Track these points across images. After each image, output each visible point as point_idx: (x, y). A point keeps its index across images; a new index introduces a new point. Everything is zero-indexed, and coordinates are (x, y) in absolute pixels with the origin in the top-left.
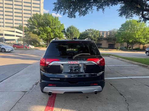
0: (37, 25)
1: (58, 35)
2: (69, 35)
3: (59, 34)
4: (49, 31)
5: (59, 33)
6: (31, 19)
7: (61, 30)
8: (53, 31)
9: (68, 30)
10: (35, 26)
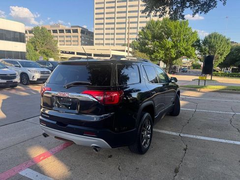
0: (150, 38)
1: (184, 51)
2: (206, 50)
3: (186, 50)
4: (168, 46)
5: (186, 48)
6: (143, 29)
7: (190, 43)
8: (175, 46)
9: (206, 42)
10: (147, 41)
